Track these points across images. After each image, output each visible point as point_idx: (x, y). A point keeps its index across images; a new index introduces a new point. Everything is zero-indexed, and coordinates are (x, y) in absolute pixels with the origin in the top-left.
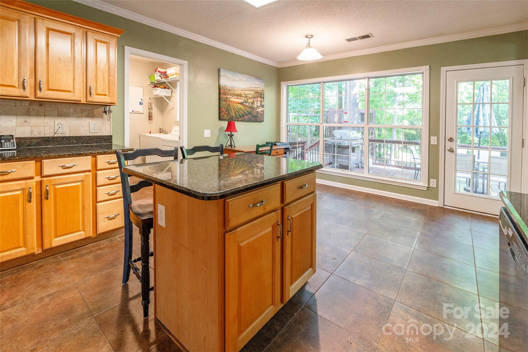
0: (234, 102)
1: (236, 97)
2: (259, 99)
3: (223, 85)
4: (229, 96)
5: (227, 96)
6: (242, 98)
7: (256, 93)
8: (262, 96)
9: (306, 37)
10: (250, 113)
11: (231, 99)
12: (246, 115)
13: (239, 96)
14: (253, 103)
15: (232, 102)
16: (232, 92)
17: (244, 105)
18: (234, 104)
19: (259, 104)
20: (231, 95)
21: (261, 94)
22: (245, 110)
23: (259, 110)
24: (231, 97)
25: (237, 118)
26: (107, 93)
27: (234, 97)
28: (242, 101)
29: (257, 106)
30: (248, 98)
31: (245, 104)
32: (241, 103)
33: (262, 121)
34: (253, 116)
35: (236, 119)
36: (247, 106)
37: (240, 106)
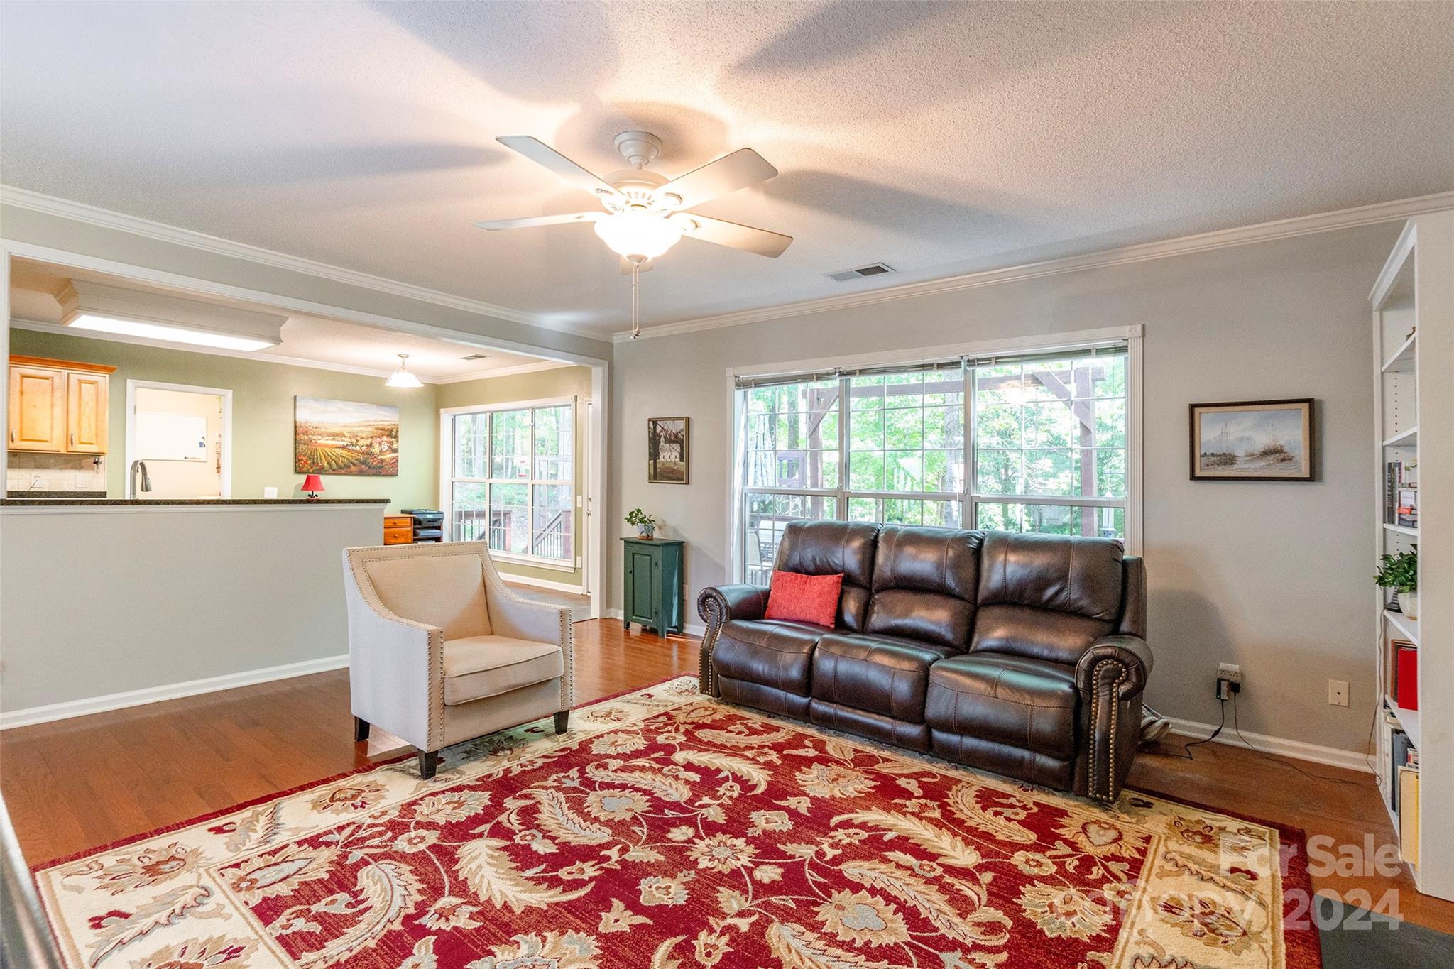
0: (326, 446)
1: (331, 438)
2: (385, 438)
3: (303, 421)
4: (315, 437)
5: (310, 436)
6: (343, 438)
7: (377, 429)
8: (394, 434)
9: (400, 356)
10: (364, 462)
11: (319, 442)
12: (355, 465)
13: (334, 435)
14: (371, 445)
15: (320, 445)
16: (323, 430)
17: (349, 450)
18: (327, 449)
19: (385, 447)
20: (322, 435)
21: (391, 431)
22: (352, 457)
23: (388, 457)
24: (320, 437)
25: (334, 470)
26: (94, 442)
27: (327, 438)
28: (345, 444)
29: (381, 451)
30: (358, 438)
31: (350, 447)
32: (343, 447)
33: (394, 474)
34: (370, 467)
35: (331, 472)
36: (356, 451)
37: (339, 451)
